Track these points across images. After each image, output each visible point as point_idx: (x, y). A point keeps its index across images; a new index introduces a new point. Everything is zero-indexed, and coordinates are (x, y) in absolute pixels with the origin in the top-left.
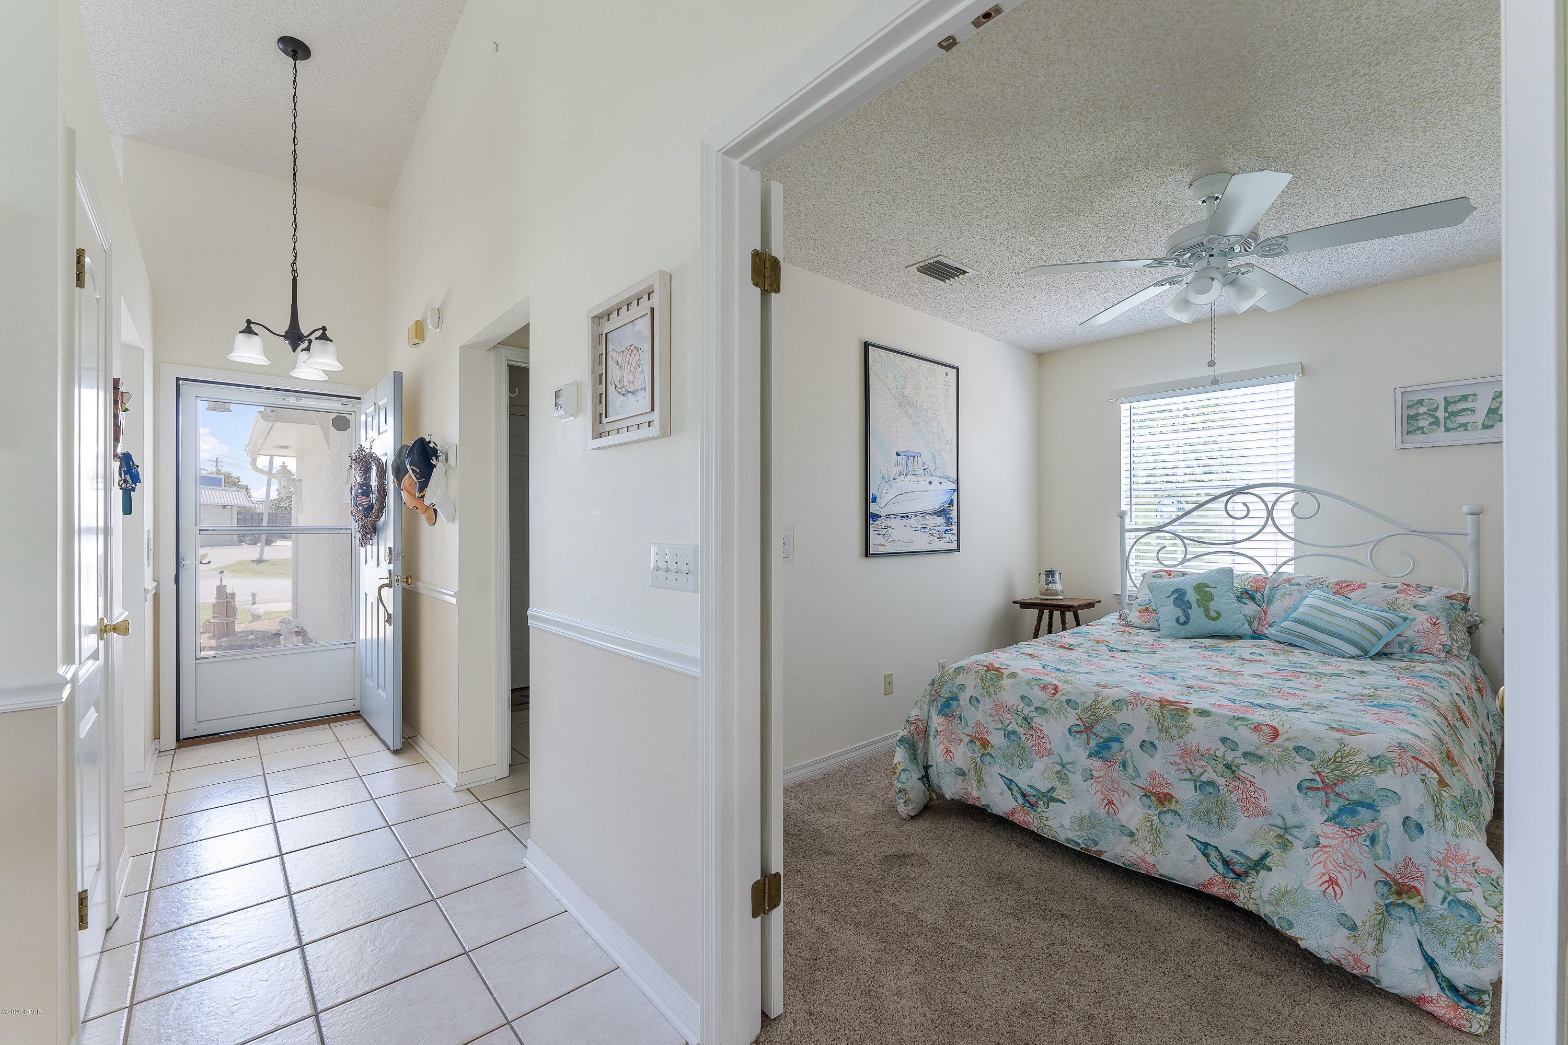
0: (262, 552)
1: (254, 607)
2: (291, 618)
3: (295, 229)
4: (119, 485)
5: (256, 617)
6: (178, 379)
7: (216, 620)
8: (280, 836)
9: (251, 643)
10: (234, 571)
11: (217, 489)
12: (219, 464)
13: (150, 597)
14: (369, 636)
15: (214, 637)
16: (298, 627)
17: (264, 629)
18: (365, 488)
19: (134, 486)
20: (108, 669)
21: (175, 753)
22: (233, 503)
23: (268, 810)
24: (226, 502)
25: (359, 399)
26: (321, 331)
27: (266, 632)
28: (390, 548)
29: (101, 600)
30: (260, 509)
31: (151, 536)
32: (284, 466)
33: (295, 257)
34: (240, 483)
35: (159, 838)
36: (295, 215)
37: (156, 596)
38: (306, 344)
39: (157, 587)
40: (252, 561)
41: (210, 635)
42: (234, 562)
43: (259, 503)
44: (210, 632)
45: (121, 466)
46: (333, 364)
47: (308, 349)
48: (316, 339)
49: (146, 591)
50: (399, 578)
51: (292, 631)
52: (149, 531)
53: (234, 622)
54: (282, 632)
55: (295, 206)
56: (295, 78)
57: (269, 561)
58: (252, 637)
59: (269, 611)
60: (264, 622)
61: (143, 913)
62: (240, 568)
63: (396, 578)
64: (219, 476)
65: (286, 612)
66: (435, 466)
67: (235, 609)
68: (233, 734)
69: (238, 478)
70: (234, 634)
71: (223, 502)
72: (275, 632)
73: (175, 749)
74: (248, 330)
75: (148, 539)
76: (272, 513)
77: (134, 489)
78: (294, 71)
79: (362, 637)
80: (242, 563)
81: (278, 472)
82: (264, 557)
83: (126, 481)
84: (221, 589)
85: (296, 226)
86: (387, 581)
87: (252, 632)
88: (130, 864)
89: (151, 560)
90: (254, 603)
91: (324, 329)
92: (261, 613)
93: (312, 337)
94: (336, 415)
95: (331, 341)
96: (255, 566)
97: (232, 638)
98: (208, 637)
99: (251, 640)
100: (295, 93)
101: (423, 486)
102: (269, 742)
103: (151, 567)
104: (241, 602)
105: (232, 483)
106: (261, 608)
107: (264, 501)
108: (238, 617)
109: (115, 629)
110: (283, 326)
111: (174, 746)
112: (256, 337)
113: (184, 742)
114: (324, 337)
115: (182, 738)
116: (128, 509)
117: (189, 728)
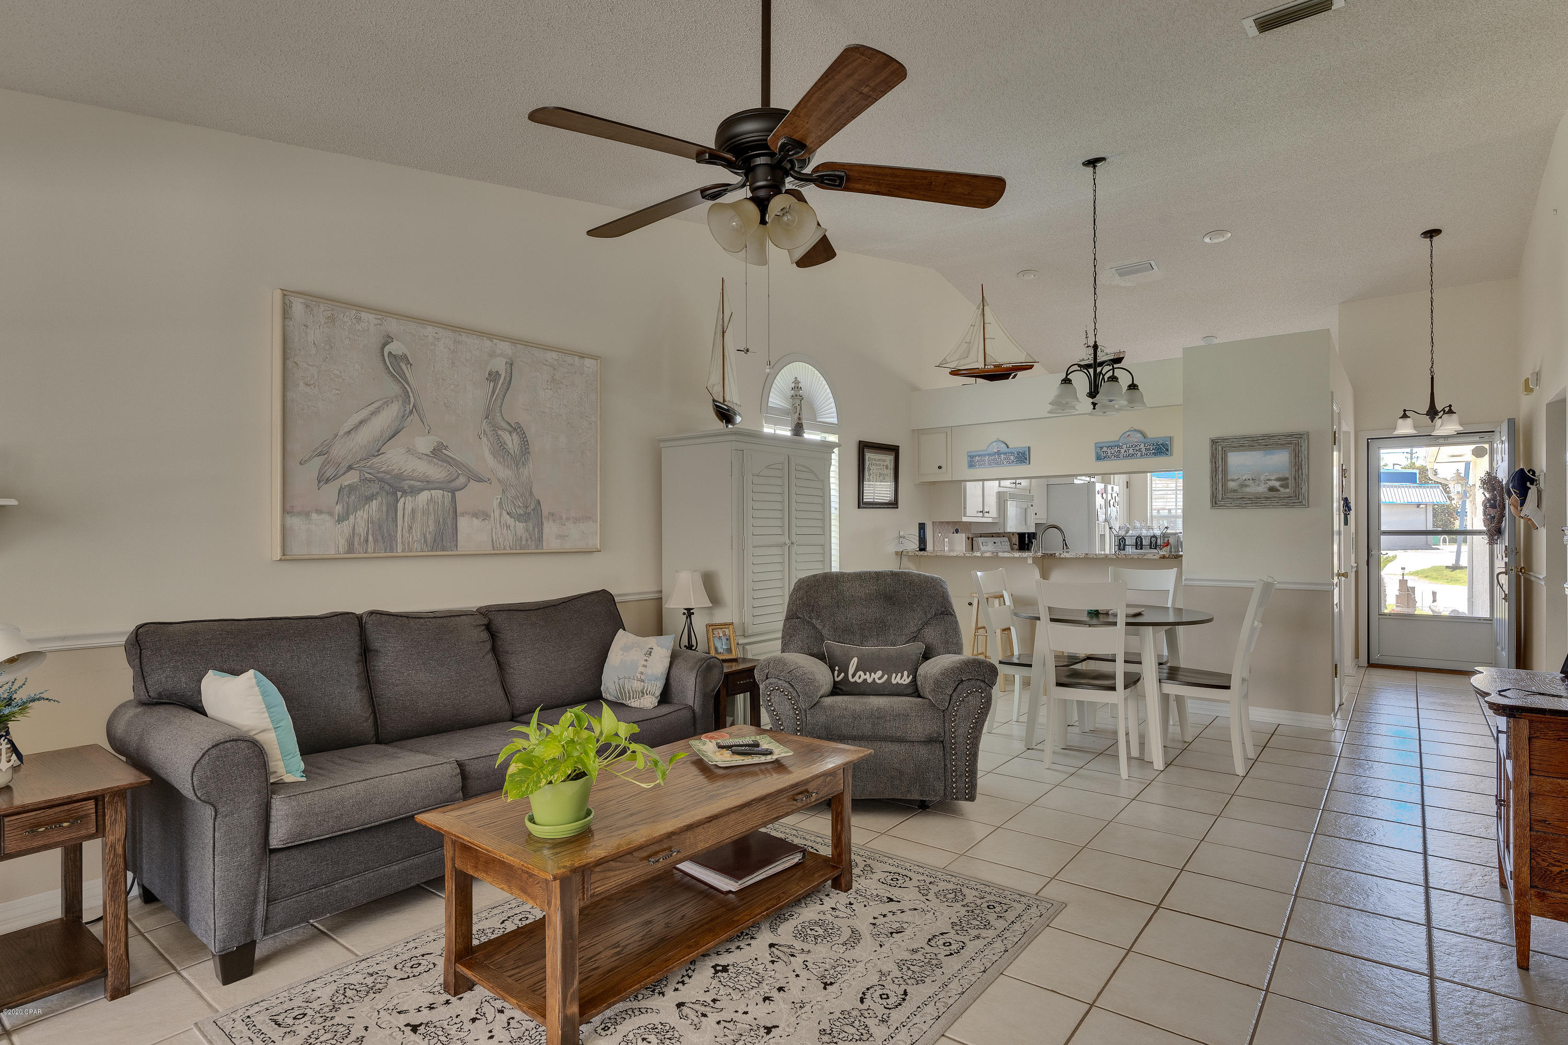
4: (1343, 512)
6: (1368, 439)
10: (1426, 577)
12: (1414, 456)
13: (1354, 571)
14: (1498, 617)
18: (1492, 502)
19: (1349, 512)
21: (1365, 669)
22: (1428, 501)
25: (1493, 431)
26: (1449, 408)
28: (1506, 546)
29: (1338, 560)
31: (1355, 534)
33: (1433, 364)
37: (1357, 572)
38: (1440, 415)
39: (1357, 567)
40: (1447, 567)
45: (1344, 505)
47: (1441, 418)
48: (1446, 413)
50: (1513, 568)
56: (1432, 251)
63: (1510, 568)
64: (1414, 471)
66: (1530, 488)
68: (1401, 668)
71: (1417, 501)
73: (1367, 667)
74: (1405, 416)
75: (1353, 538)
77: (1349, 514)
78: (1431, 247)
79: (1495, 616)
80: (1435, 569)
83: (1346, 510)
84: (1403, 582)
86: (1504, 570)
89: (1354, 550)
91: (1451, 406)
93: (1444, 411)
94: (1474, 446)
95: (1455, 413)
96: (1448, 572)
100: (1432, 261)
101: (1522, 504)
103: (1354, 555)
109: (1343, 575)
110: (1425, 407)
111: (1366, 665)
112: (1409, 419)
113: (1371, 665)
114: (1451, 412)
115: (1370, 663)
116: (1346, 523)
117: (1375, 658)
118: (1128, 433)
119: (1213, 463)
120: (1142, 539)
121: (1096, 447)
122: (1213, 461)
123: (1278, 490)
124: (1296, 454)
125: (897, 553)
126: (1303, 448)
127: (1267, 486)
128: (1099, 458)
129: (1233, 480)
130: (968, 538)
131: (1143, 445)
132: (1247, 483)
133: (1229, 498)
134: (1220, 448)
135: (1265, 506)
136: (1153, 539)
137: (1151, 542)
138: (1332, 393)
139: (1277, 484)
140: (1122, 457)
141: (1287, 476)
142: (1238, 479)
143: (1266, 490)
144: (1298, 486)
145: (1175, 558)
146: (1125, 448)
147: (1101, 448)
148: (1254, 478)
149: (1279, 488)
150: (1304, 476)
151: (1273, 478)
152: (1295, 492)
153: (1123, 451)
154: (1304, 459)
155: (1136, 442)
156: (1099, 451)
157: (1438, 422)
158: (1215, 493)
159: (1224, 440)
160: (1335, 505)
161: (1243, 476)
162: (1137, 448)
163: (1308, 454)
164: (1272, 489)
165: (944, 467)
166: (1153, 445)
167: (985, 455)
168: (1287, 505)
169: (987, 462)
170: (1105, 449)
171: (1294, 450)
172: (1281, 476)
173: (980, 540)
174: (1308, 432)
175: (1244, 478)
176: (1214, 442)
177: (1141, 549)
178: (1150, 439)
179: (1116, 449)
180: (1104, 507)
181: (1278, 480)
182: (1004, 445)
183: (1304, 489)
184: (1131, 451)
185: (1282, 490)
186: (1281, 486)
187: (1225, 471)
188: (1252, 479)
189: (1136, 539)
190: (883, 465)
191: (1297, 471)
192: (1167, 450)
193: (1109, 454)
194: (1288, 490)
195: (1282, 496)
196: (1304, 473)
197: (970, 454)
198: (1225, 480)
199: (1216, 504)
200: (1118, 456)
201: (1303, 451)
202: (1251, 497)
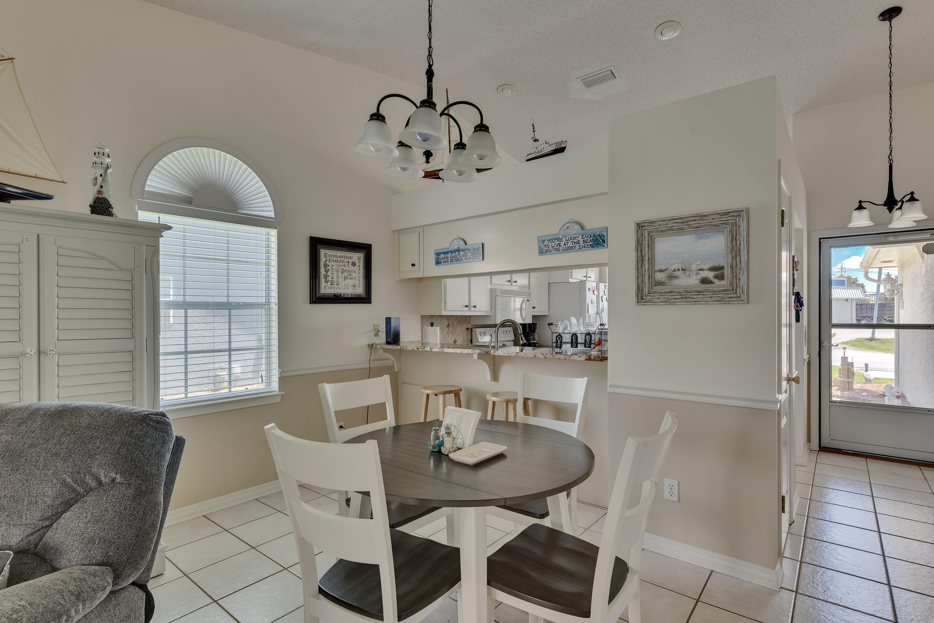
0: (873, 334)
1: (867, 373)
2: (893, 386)
3: (891, 133)
4: (794, 308)
5: (868, 381)
6: (820, 239)
7: (841, 379)
8: (879, 521)
9: (864, 398)
10: (853, 346)
11: (842, 289)
13: (806, 363)
15: (840, 389)
16: (898, 392)
17: (874, 390)
19: (801, 308)
20: (790, 398)
21: (818, 453)
22: (853, 297)
23: (872, 504)
24: (848, 297)
26: (910, 195)
27: (875, 392)
29: (788, 365)
30: (873, 300)
31: (806, 330)
32: (888, 275)
33: (891, 151)
34: (858, 282)
35: (811, 494)
36: (890, 123)
37: (809, 363)
38: (900, 204)
39: (809, 358)
40: (866, 339)
41: (837, 388)
42: (854, 339)
43: (872, 296)
44: (837, 386)
45: (795, 299)
46: (920, 216)
47: (900, 208)
48: (906, 202)
49: (805, 360)
51: (894, 394)
52: (805, 327)
53: (853, 382)
54: (886, 394)
55: (891, 117)
56: (890, 33)
57: (879, 339)
58: (865, 394)
59: (878, 377)
60: (874, 385)
61: (805, 525)
62: (858, 344)
64: (844, 279)
65: (891, 379)
67: (853, 374)
68: (851, 453)
69: (856, 279)
70: (853, 389)
71: (846, 297)
72: (882, 393)
73: (818, 451)
74: (860, 207)
75: (805, 331)
76: (882, 304)
77: (801, 310)
78: (890, 28)
80: (859, 340)
81: (885, 280)
82: (875, 336)
83: (797, 306)
84: (844, 359)
85: (891, 130)
87: (865, 390)
88: (798, 500)
89: (806, 343)
90: (866, 371)
91: (912, 193)
92: (872, 378)
93: (905, 200)
94: (925, 243)
95: (918, 200)
96: (867, 342)
97: (851, 392)
98: (836, 389)
99: (864, 396)
100: (891, 43)
102: (874, 465)
103: (806, 346)
104: (858, 367)
105: (852, 283)
106: (872, 375)
107: (875, 294)
108: (855, 378)
109: (794, 380)
110: (883, 197)
111: (818, 449)
112: (865, 210)
113: (823, 449)
114: (913, 199)
115: (822, 446)
116: (798, 320)
117: (826, 442)
118: (567, 225)
119: (639, 251)
120: (577, 337)
121: (539, 241)
122: (639, 248)
123: (711, 282)
124: (733, 237)
125: (369, 345)
126: (742, 228)
127: (699, 277)
128: (541, 252)
129: (661, 271)
130: (467, 329)
131: (581, 236)
132: (677, 273)
133: (655, 292)
134: (646, 234)
135: (696, 302)
136: (587, 337)
137: (586, 340)
138: (779, 161)
139: (710, 275)
140: (561, 251)
141: (722, 264)
142: (666, 270)
143: (698, 282)
144: (735, 276)
145: (601, 360)
146: (564, 241)
147: (543, 241)
148: (684, 268)
149: (713, 279)
150: (743, 264)
151: (706, 267)
152: (731, 284)
153: (562, 244)
154: (742, 243)
155: (575, 234)
156: (541, 245)
157: (897, 213)
158: (641, 286)
159: (651, 223)
160: (784, 300)
161: (671, 265)
162: (575, 241)
163: (748, 236)
164: (705, 281)
165: (417, 264)
166: (591, 236)
167: (447, 253)
168: (721, 301)
169: (449, 259)
170: (546, 243)
171: (731, 231)
172: (716, 264)
173: (478, 330)
174: (747, 209)
175: (673, 268)
176: (640, 226)
177: (577, 347)
178: (588, 230)
179: (556, 242)
180: (595, 302)
181: (712, 269)
182: (462, 243)
183: (742, 280)
184: (570, 244)
185: (716, 281)
186: (716, 277)
187: (652, 261)
188: (682, 270)
189: (572, 336)
190: (348, 262)
191: (734, 258)
192: (604, 241)
193: (550, 248)
194: (723, 282)
195: (716, 289)
196: (742, 261)
197: (437, 252)
198: (652, 271)
199: (642, 299)
200: (558, 250)
201: (742, 232)
202: (680, 290)
